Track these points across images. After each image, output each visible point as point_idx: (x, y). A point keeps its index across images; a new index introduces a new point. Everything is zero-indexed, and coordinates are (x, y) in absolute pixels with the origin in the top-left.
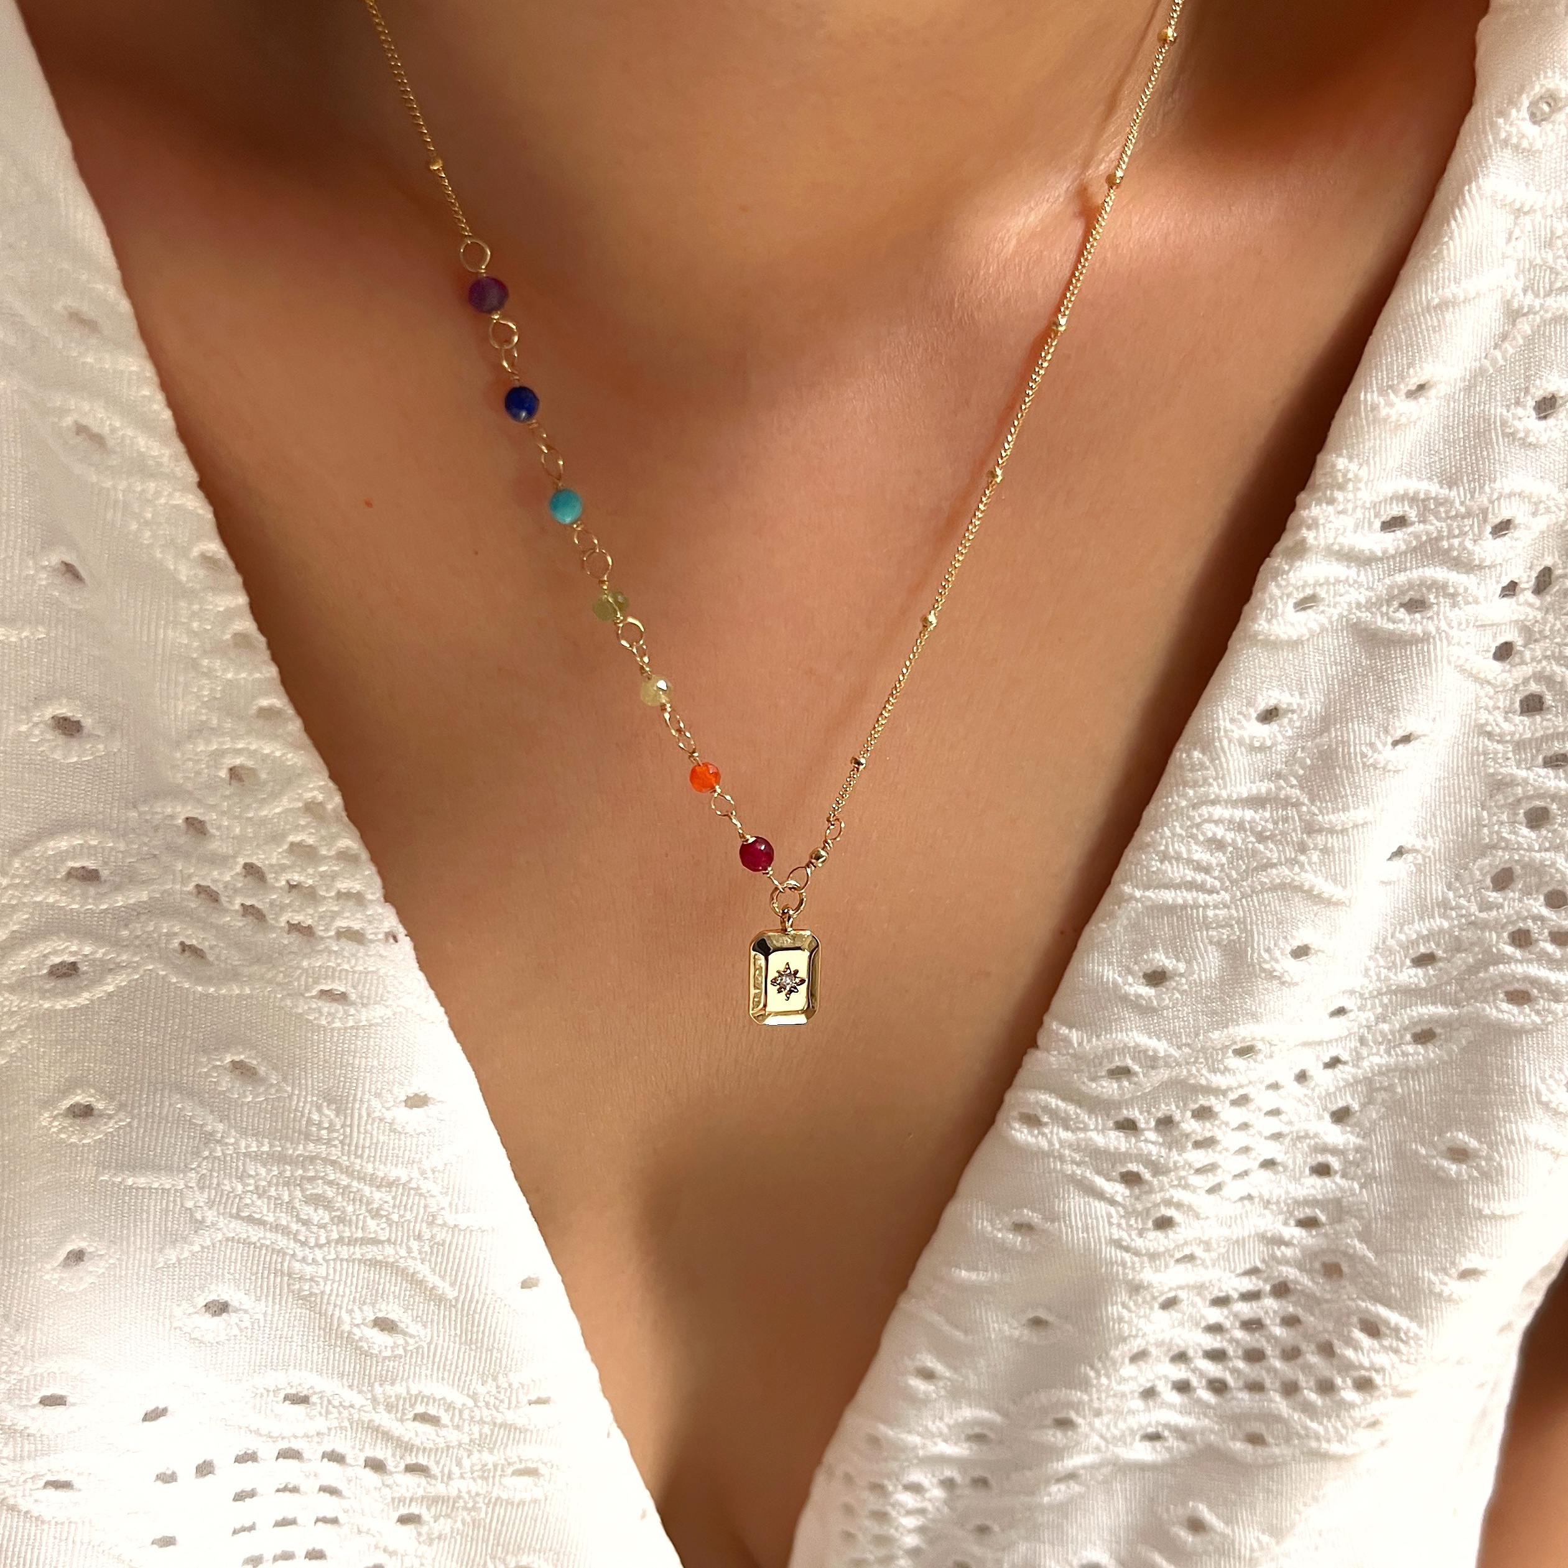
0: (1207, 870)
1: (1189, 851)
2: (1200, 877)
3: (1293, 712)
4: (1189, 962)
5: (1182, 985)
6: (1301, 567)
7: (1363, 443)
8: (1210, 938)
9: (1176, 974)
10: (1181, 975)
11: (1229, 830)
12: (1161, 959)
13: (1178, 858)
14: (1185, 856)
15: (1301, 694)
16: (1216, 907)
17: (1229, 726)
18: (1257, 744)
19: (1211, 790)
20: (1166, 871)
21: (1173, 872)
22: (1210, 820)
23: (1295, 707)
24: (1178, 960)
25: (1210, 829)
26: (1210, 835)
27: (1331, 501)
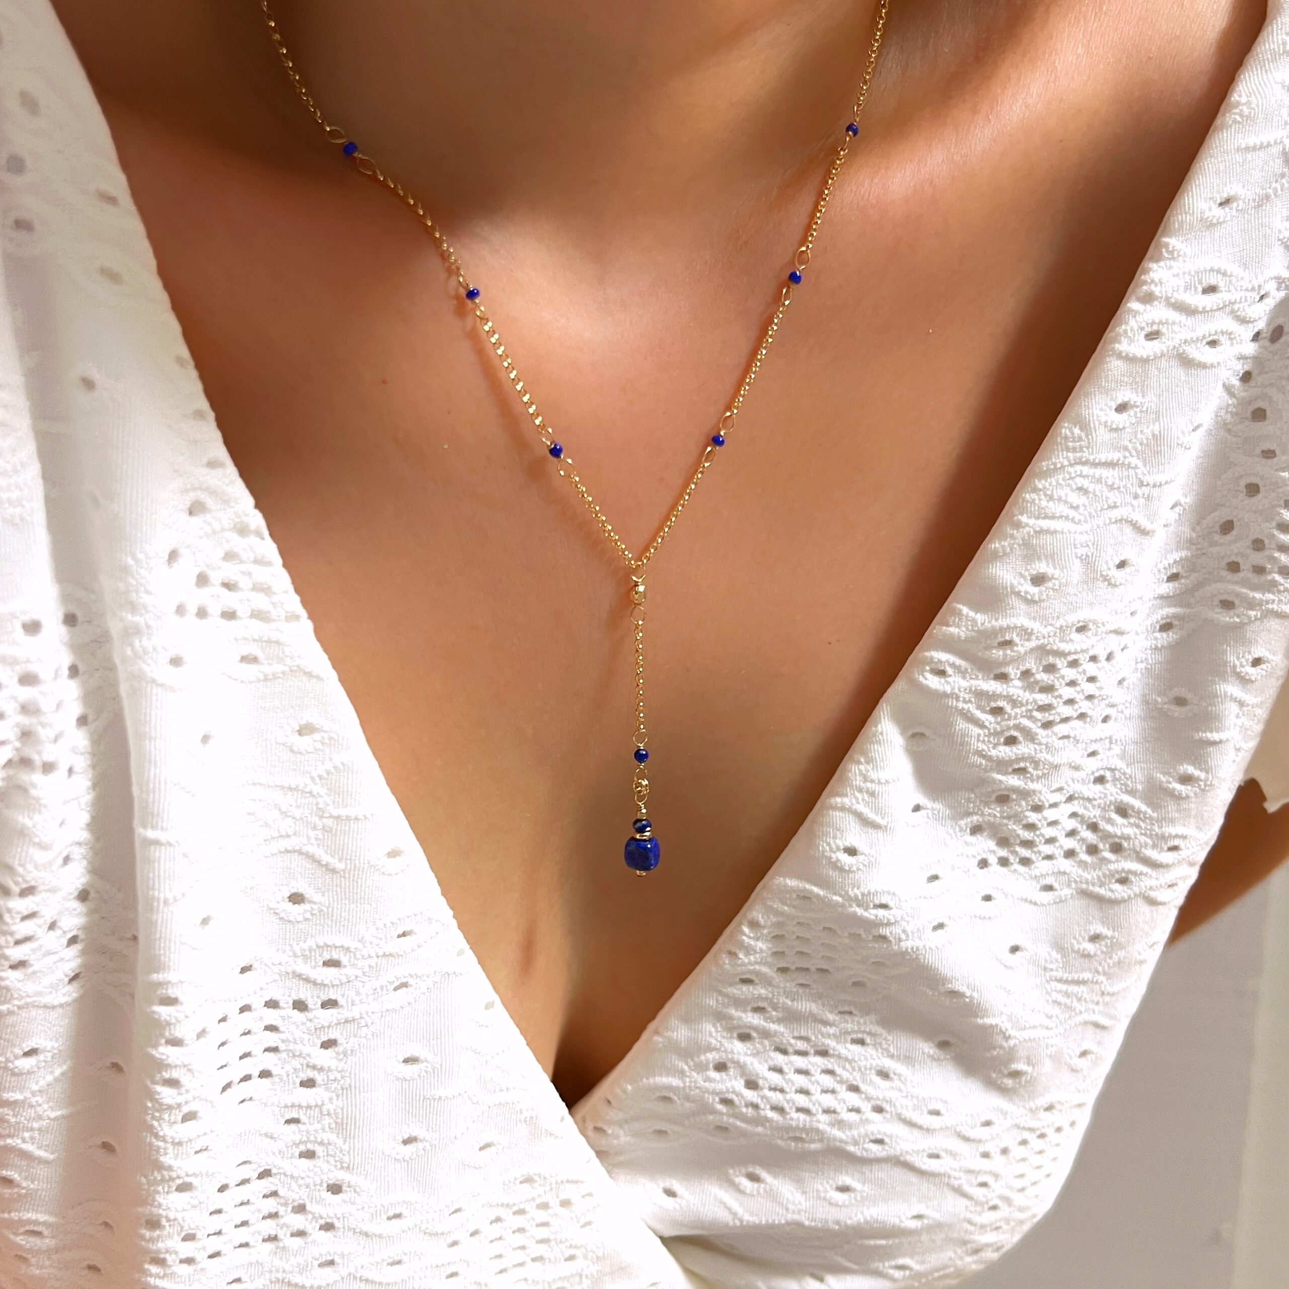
0: (1076, 508)
1: (1066, 495)
2: (1072, 513)
3: (1137, 407)
4: (1062, 570)
5: (1055, 584)
8: (1076, 554)
9: (1052, 578)
10: (1056, 579)
11: (1092, 482)
12: (1042, 568)
14: (1063, 498)
15: (1143, 396)
16: (1081, 533)
17: (1099, 413)
18: (1114, 426)
19: (1084, 455)
22: (1081, 476)
23: (1138, 404)
24: (1055, 568)
25: (1080, 481)
26: (1080, 485)
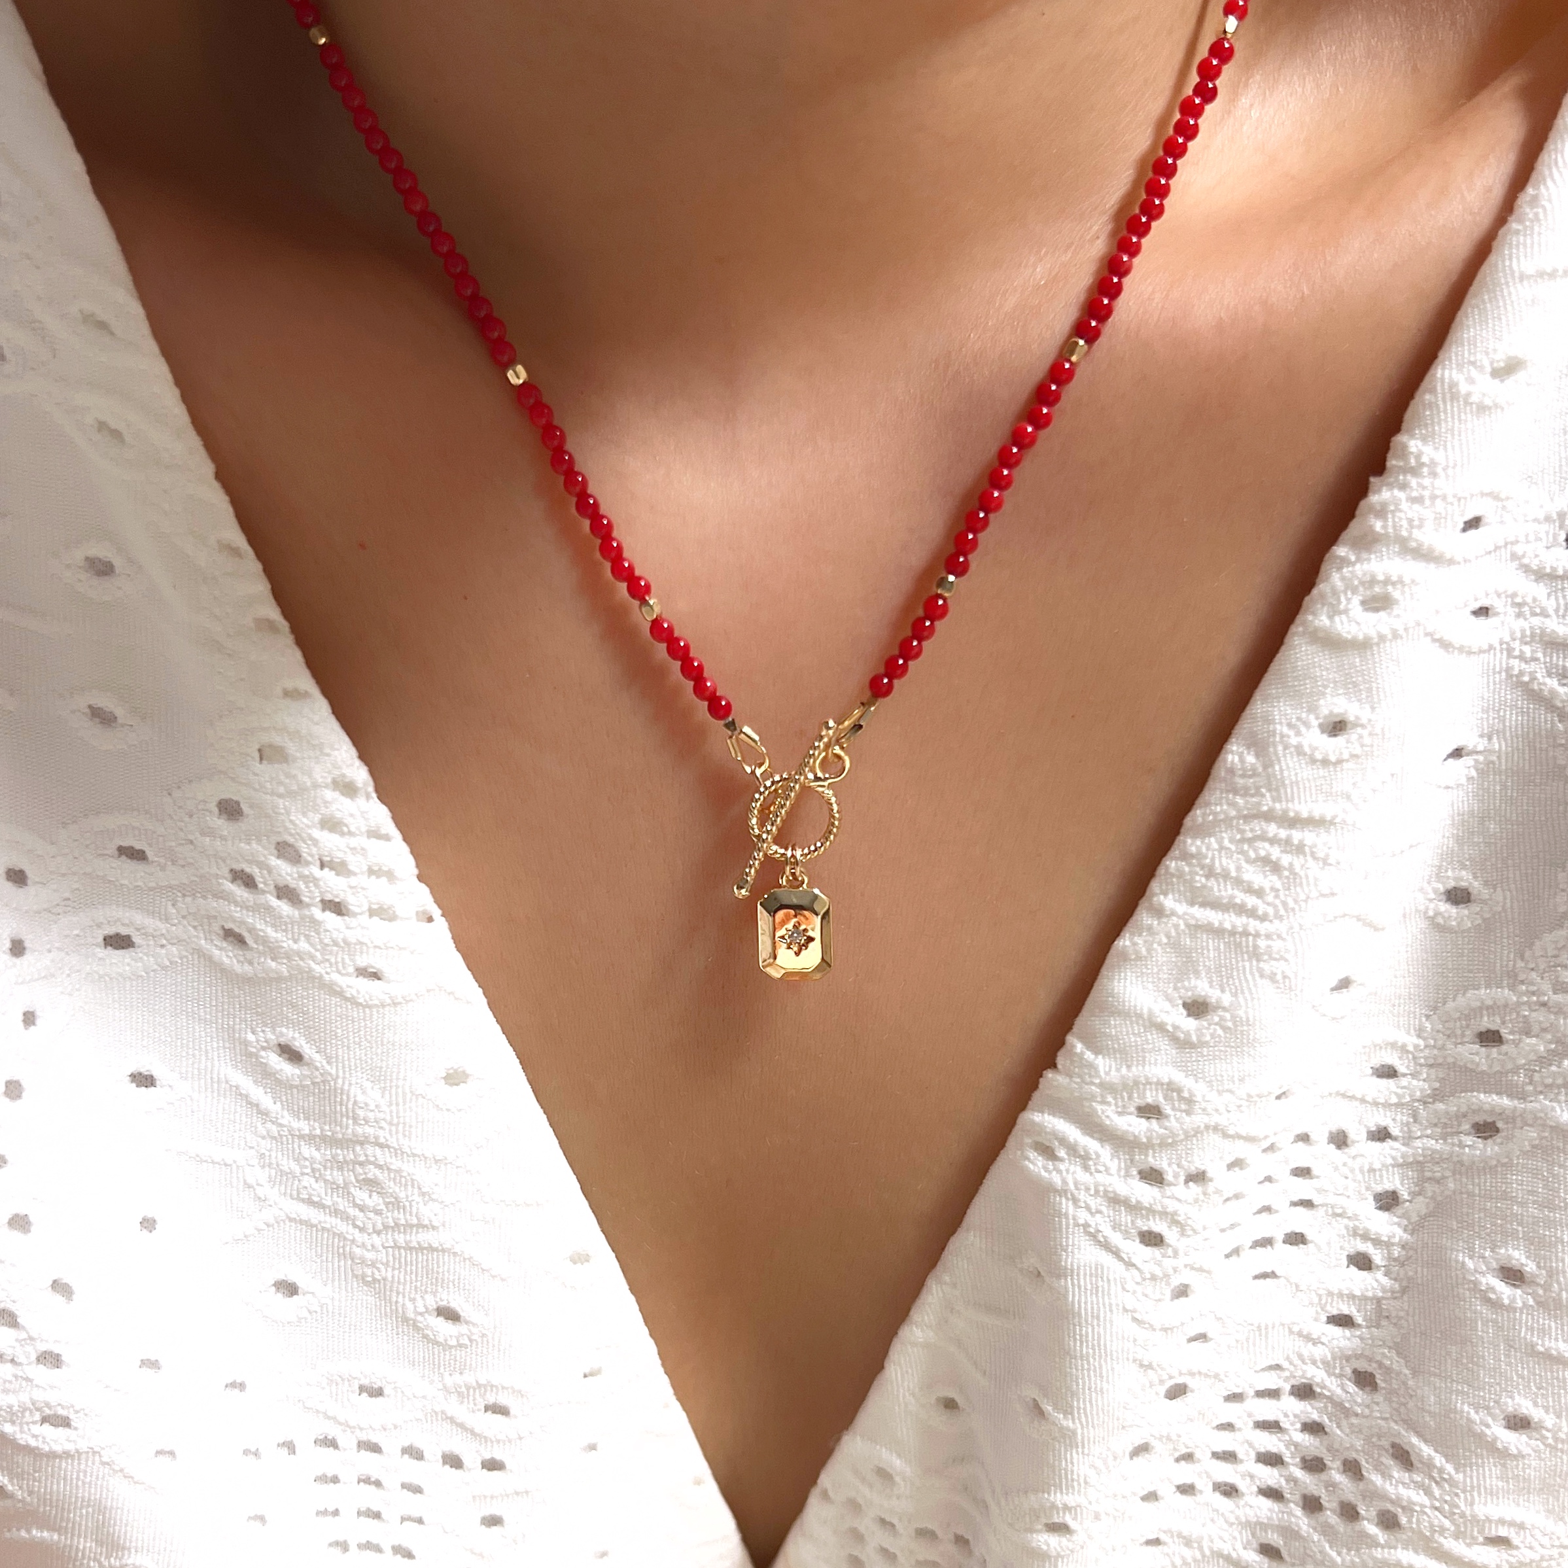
1: (1239, 869)
3: (1362, 726)
4: (1235, 996)
5: (1225, 1020)
6: (1369, 560)
7: (1439, 424)
8: (1260, 971)
9: (1218, 1007)
10: (1225, 1009)
12: (1202, 987)
13: (1226, 876)
14: (1234, 874)
15: (1372, 708)
16: (1268, 937)
17: (1285, 730)
18: (1320, 757)
19: (1264, 802)
20: (1212, 889)
21: (1220, 891)
23: (1364, 721)
24: (1223, 991)
27: (1404, 487)
